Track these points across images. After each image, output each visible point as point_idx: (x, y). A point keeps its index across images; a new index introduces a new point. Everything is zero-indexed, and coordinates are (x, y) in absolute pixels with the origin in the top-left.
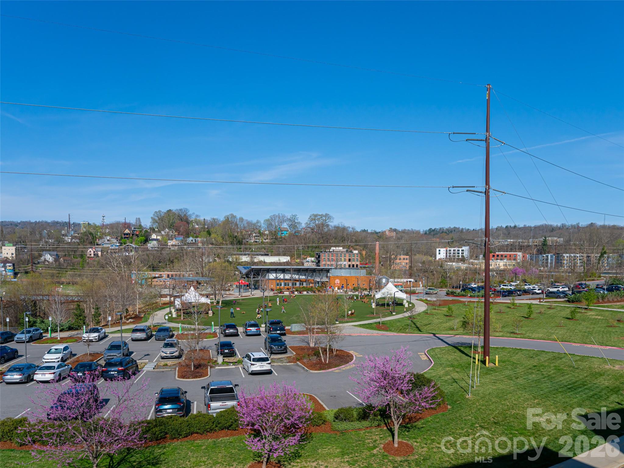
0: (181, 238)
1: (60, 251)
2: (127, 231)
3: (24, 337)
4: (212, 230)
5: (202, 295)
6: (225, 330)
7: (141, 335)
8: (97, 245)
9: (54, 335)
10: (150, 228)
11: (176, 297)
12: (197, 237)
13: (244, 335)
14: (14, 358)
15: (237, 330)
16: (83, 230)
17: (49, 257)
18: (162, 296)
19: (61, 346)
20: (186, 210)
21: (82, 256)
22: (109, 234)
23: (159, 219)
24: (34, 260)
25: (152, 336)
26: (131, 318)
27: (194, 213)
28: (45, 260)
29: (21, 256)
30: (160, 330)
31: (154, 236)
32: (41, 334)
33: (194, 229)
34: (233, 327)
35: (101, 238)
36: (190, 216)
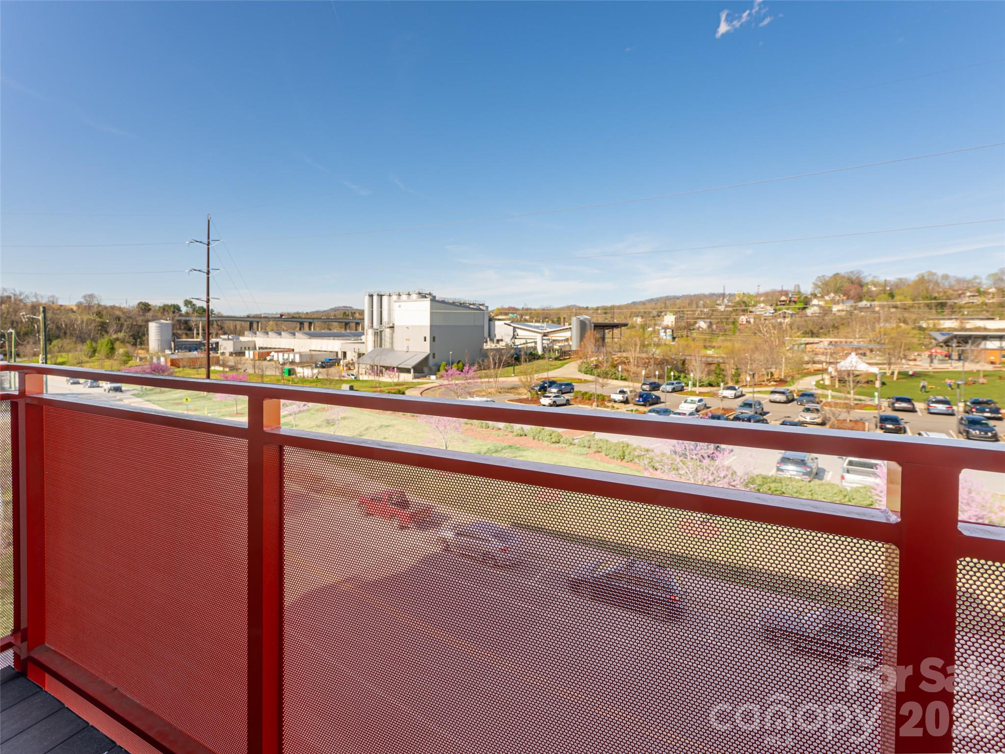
0: (851, 303)
1: (713, 319)
2: (783, 298)
3: (669, 388)
4: (895, 292)
5: (870, 364)
6: (893, 404)
7: (782, 398)
8: (751, 312)
9: (694, 389)
10: (812, 294)
11: (831, 363)
12: (873, 300)
13: (926, 412)
14: (657, 403)
15: (913, 405)
16: (738, 299)
17: (702, 324)
18: (814, 363)
19: (697, 399)
20: (859, 272)
21: (734, 323)
22: (763, 302)
23: (823, 284)
24: (689, 327)
25: (793, 400)
26: (775, 381)
27: (870, 275)
28: (700, 327)
29: (679, 324)
30: (803, 395)
31: (815, 302)
32: (683, 387)
33: (869, 292)
34: (908, 401)
35: (754, 306)
36: (865, 277)
